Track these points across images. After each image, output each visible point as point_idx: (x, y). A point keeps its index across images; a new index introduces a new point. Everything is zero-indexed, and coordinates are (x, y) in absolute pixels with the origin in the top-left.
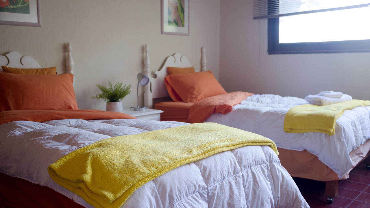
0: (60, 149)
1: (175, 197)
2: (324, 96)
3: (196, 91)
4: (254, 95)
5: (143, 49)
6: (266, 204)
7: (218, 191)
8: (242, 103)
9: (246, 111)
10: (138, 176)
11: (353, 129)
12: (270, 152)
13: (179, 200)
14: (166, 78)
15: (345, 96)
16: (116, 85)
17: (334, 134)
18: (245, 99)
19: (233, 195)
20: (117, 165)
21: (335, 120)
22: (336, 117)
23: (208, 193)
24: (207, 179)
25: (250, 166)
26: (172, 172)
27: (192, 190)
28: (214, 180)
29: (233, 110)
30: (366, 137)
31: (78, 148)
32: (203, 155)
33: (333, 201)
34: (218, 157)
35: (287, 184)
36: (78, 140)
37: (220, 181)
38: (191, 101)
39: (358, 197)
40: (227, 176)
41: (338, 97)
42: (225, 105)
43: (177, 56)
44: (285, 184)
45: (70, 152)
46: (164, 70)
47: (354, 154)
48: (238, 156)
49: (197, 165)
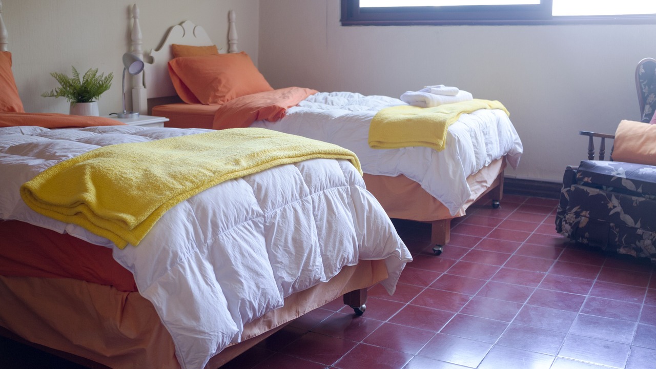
0: (29, 165)
1: (221, 225)
2: (430, 92)
3: (222, 85)
4: (319, 93)
5: (130, 12)
6: (346, 243)
7: (279, 220)
8: (301, 104)
9: (308, 116)
10: (168, 193)
11: (473, 142)
12: (351, 170)
13: (226, 229)
14: (170, 63)
15: (463, 94)
16: (86, 74)
17: (444, 149)
18: (305, 99)
19: (299, 227)
20: (132, 180)
21: (446, 127)
22: (448, 122)
23: (265, 222)
24: (262, 201)
25: (322, 188)
26: (214, 190)
27: (243, 217)
28: (273, 204)
29: (288, 114)
30: (491, 156)
31: (58, 162)
32: (256, 168)
33: (442, 251)
34: (276, 172)
35: (376, 216)
36: (54, 151)
37: (282, 206)
38: (215, 102)
39: (478, 245)
40: (290, 199)
41: (452, 95)
42: (275, 107)
43: (188, 25)
44: (373, 216)
45: (46, 168)
46: (165, 49)
47: (474, 181)
48: (305, 171)
49: (248, 182)
